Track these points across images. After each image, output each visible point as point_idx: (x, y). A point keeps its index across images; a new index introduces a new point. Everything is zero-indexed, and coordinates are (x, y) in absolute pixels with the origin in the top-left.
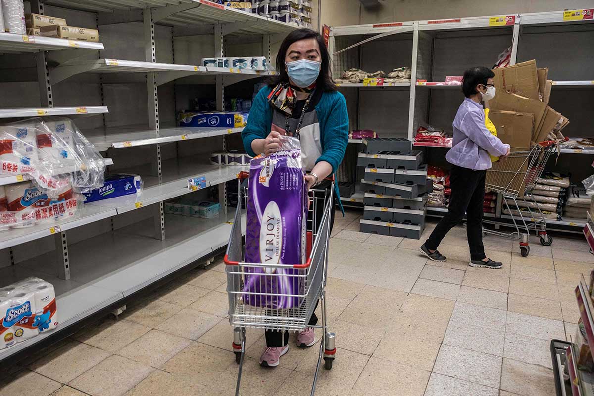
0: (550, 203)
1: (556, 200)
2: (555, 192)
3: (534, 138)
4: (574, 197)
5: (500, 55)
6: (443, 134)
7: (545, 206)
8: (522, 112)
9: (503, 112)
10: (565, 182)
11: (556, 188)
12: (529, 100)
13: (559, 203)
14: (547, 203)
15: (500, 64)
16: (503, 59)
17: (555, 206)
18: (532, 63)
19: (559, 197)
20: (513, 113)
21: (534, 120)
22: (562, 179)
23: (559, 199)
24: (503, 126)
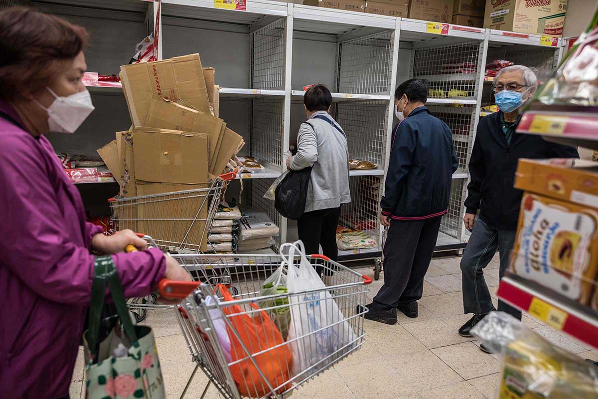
0: (223, 242)
1: (229, 236)
2: (227, 228)
3: (212, 169)
4: (246, 229)
5: (138, 45)
6: (67, 160)
7: (219, 247)
8: (190, 131)
9: (163, 131)
10: (236, 214)
11: (228, 222)
12: (198, 114)
13: (233, 240)
14: (220, 242)
15: (140, 57)
16: (143, 51)
17: (230, 244)
18: (195, 59)
19: (232, 233)
20: (180, 132)
21: (210, 144)
22: (232, 210)
23: (232, 235)
24: (166, 153)
